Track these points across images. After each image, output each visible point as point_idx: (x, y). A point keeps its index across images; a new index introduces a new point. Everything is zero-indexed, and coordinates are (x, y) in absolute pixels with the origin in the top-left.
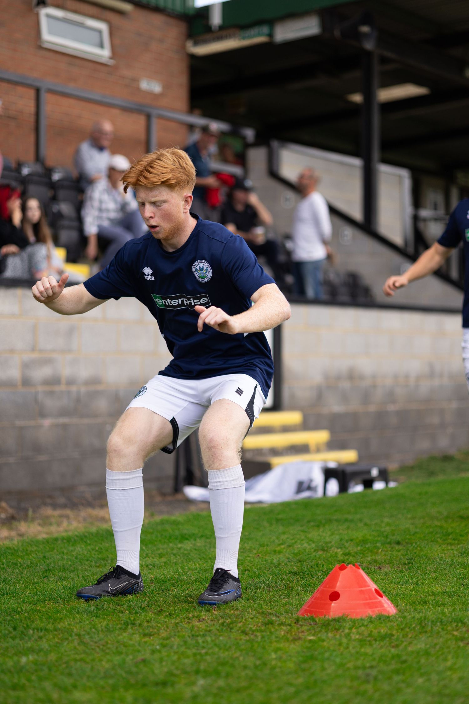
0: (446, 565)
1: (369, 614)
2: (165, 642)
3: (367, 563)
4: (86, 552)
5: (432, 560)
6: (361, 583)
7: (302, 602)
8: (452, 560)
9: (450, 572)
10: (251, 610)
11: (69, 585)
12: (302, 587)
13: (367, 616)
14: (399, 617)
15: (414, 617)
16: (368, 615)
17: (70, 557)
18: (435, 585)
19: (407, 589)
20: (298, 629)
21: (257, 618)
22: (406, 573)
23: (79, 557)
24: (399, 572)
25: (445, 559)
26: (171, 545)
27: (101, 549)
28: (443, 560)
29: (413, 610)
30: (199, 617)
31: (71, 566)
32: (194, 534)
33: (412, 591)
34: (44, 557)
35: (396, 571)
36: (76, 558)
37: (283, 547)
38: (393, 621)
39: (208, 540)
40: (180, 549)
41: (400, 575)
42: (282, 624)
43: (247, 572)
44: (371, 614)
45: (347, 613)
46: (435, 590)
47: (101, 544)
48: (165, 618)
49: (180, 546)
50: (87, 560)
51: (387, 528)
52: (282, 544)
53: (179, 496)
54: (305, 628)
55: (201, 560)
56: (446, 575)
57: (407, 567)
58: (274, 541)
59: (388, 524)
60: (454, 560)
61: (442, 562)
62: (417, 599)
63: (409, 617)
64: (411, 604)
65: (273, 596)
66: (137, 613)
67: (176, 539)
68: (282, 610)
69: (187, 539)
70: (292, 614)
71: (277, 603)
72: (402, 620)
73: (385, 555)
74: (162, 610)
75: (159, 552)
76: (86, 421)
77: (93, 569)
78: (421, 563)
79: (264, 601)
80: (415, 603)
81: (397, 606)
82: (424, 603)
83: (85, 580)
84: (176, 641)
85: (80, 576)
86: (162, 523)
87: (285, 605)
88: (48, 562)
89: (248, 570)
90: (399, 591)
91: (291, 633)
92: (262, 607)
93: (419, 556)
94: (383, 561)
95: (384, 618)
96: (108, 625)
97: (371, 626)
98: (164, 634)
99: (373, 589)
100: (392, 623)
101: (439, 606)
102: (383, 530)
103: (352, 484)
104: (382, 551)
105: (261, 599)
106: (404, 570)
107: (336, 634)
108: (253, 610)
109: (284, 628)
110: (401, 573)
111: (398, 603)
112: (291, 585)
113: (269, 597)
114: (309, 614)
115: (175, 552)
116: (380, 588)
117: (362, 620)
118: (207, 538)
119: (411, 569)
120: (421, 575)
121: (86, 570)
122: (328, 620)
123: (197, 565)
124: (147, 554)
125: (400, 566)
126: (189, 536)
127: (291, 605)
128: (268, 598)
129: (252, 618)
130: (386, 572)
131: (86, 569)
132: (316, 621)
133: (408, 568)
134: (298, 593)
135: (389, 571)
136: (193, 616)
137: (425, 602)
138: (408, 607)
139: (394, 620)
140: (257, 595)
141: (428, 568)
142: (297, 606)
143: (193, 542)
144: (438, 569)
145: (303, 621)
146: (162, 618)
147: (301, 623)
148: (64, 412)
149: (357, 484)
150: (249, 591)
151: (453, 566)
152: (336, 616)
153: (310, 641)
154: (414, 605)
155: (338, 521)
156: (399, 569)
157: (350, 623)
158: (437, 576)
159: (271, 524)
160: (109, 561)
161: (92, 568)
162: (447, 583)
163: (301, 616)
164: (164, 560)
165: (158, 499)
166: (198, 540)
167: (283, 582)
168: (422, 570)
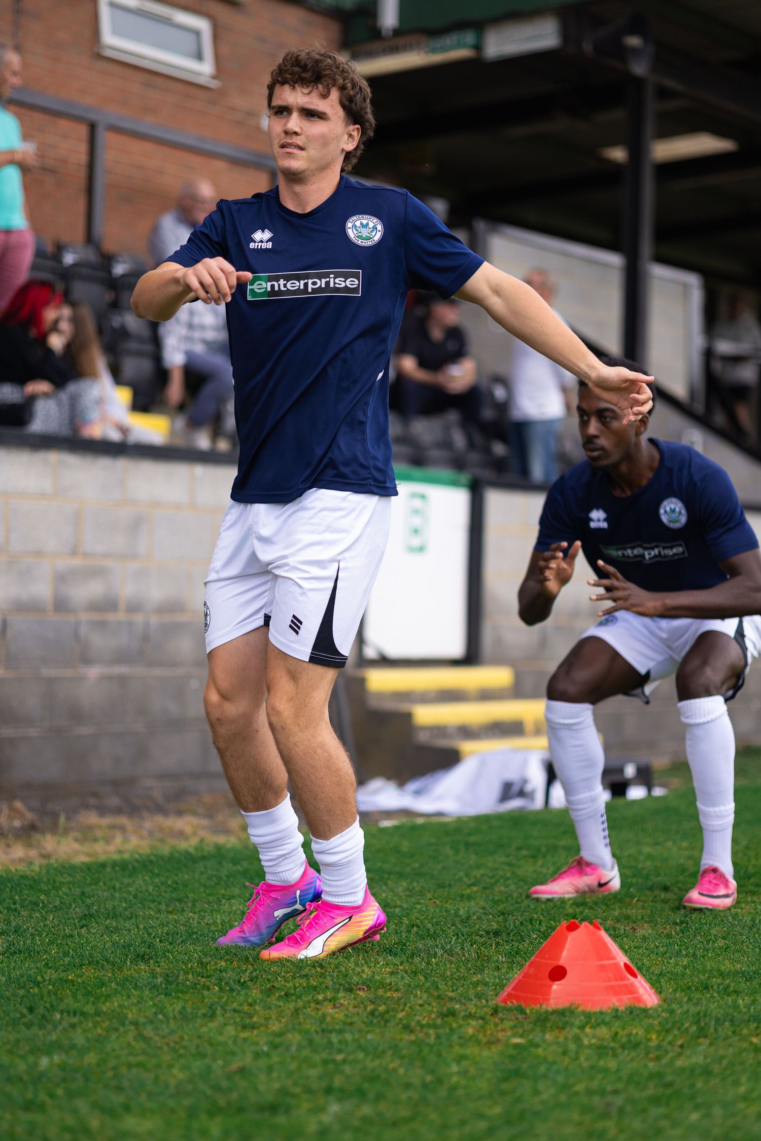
0: (743, 927)
1: (614, 1004)
2: (278, 1040)
3: (612, 920)
4: (151, 889)
5: (720, 919)
6: (603, 952)
7: (505, 981)
8: (753, 920)
9: (749, 940)
10: (421, 991)
11: (122, 941)
12: (505, 956)
13: (610, 1008)
14: (663, 1010)
15: (688, 1011)
16: (611, 1005)
17: (125, 895)
18: (724, 959)
19: (677, 965)
20: (496, 1025)
21: (429, 1004)
22: (676, 939)
23: (139, 895)
24: (665, 936)
25: (741, 918)
27: (177, 883)
28: (738, 919)
29: (686, 1000)
30: (335, 1001)
31: (126, 909)
33: (686, 969)
34: (83, 893)
35: (660, 935)
36: (135, 897)
37: (475, 889)
38: (653, 1017)
41: (666, 941)
42: (470, 1016)
43: (415, 928)
44: (617, 1004)
45: (577, 1002)
46: (723, 968)
47: (177, 875)
48: (278, 999)
50: (153, 902)
51: (648, 863)
52: (474, 885)
54: (508, 1024)
56: (742, 944)
57: (678, 928)
58: (460, 879)
59: (650, 857)
60: (756, 920)
61: (736, 923)
62: (693, 981)
63: (679, 1011)
64: (682, 990)
65: (457, 969)
66: (232, 990)
68: (471, 992)
70: (487, 1001)
71: (462, 982)
72: (668, 1015)
73: (643, 908)
74: (273, 987)
76: (158, 672)
77: (162, 915)
78: (701, 923)
79: (443, 977)
80: (689, 988)
81: (660, 993)
82: (704, 989)
83: (149, 934)
84: (295, 1038)
85: (141, 926)
87: (475, 985)
88: (89, 901)
89: (418, 926)
90: (664, 968)
91: (485, 1032)
92: (437, 988)
94: (640, 918)
95: (638, 1013)
96: (184, 1008)
97: (617, 1025)
98: (275, 1027)
99: (622, 964)
100: (651, 1021)
101: (729, 995)
102: (640, 866)
104: (638, 900)
105: (437, 973)
106: (673, 933)
107: (559, 1034)
108: (423, 991)
109: (474, 1023)
110: (667, 938)
111: (661, 987)
112: (487, 953)
113: (450, 971)
114: (514, 1001)
116: (632, 962)
117: (601, 1013)
119: (685, 932)
120: (701, 942)
121: (150, 917)
122: (547, 1012)
125: (668, 927)
127: (486, 984)
128: (449, 973)
129: (421, 1006)
130: (643, 936)
131: (151, 915)
132: (526, 1014)
133: (680, 930)
134: (498, 967)
135: (649, 934)
136: (325, 999)
137: (707, 988)
138: (678, 995)
139: (654, 1015)
140: (431, 968)
141: (713, 932)
142: (496, 987)
144: (729, 933)
145: (505, 1012)
146: (273, 1000)
147: (500, 1015)
148: (122, 657)
150: (417, 960)
151: (755, 930)
152: (560, 1007)
153: (516, 1046)
154: (689, 992)
156: (665, 931)
157: (582, 1018)
158: (727, 944)
159: (457, 852)
160: (190, 904)
161: (160, 913)
162: (743, 956)
163: (502, 1005)
167: (474, 946)
168: (703, 934)
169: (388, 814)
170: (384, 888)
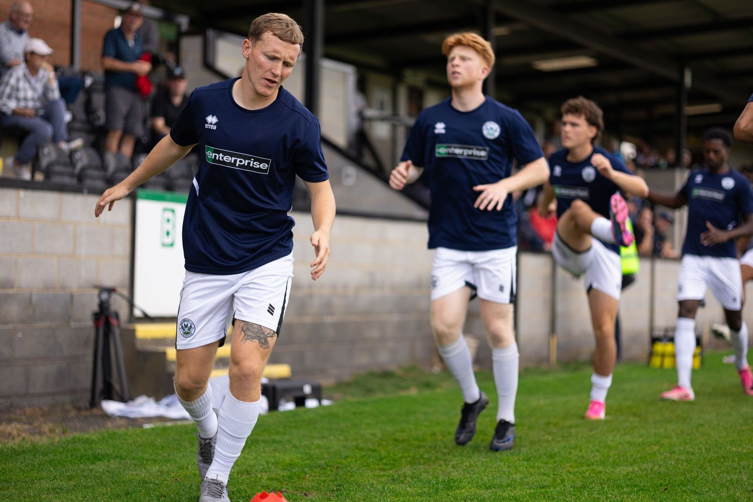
3: (292, 489)
5: (362, 487)
8: (383, 488)
22: (333, 501)
24: (326, 499)
25: (376, 486)
26: (82, 466)
27: (5, 469)
28: (374, 487)
32: (107, 455)
35: (323, 499)
39: (123, 462)
40: (91, 471)
43: (163, 497)
47: (5, 464)
49: (91, 467)
51: (317, 451)
53: (95, 411)
55: (113, 484)
57: (335, 494)
59: (319, 447)
60: (385, 487)
61: (373, 489)
67: (89, 459)
69: (99, 460)
73: (313, 481)
75: (69, 474)
78: (350, 491)
86: (74, 441)
89: (165, 496)
93: (349, 483)
94: (310, 488)
102: (312, 452)
103: (282, 402)
104: (309, 476)
106: (332, 497)
110: (328, 501)
115: (85, 474)
118: (122, 459)
119: (339, 496)
123: (109, 489)
124: (55, 476)
125: (328, 493)
126: (103, 456)
130: (312, 500)
135: (316, 498)
141: (358, 496)
143: (106, 463)
149: (288, 401)
151: (384, 494)
155: (264, 442)
156: (326, 496)
160: (13, 484)
164: (72, 483)
165: (73, 413)
166: (112, 461)
168: (350, 497)
169: (149, 419)
170: (143, 470)
